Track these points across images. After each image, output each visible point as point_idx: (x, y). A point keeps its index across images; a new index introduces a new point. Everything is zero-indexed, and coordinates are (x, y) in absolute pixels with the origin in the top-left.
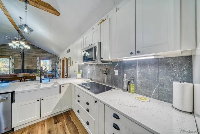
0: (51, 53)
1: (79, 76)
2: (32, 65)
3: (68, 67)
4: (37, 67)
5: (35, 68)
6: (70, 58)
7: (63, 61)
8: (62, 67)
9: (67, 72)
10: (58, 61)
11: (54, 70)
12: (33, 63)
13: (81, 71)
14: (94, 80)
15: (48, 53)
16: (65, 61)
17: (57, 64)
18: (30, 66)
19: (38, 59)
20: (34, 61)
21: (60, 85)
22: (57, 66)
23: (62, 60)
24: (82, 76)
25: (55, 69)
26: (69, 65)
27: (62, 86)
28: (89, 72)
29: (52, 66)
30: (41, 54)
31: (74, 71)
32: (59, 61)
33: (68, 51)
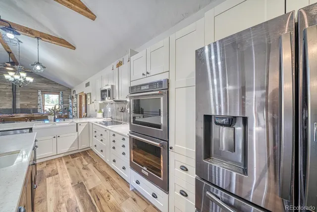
0: (60, 85)
1: (100, 115)
2: (29, 103)
3: (88, 105)
4: (39, 104)
5: (34, 107)
6: (90, 93)
7: (81, 97)
8: (78, 106)
9: (86, 112)
10: (72, 96)
11: (66, 110)
12: (31, 99)
13: (103, 110)
14: (114, 119)
15: (56, 84)
16: (84, 97)
17: (70, 101)
18: (26, 103)
19: (40, 93)
20: (33, 97)
21: (77, 124)
22: (71, 104)
23: (78, 96)
24: (104, 116)
25: (68, 108)
26: (89, 103)
27: (79, 124)
28: (109, 111)
29: (63, 103)
30: (45, 86)
31: (94, 110)
32: (74, 96)
33: (87, 85)
